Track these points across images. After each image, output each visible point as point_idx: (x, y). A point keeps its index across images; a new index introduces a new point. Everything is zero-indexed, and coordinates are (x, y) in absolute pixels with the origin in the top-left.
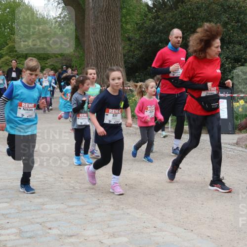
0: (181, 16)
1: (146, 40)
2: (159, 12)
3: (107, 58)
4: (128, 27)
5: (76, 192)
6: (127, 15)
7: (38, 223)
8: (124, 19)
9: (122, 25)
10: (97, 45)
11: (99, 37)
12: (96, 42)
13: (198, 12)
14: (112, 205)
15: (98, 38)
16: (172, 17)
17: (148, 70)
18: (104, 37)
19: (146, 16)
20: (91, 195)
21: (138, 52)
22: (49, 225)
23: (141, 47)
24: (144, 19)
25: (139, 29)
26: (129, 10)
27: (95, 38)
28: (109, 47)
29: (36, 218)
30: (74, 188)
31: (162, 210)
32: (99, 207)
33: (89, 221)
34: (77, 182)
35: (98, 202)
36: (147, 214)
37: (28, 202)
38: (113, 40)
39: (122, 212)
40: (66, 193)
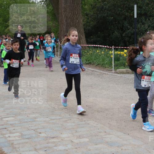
1: (98, 15)
4: (86, 7)
5: (55, 110)
7: (32, 130)
8: (83, 3)
9: (82, 6)
10: (67, 19)
11: (68, 14)
12: (66, 17)
14: (78, 118)
18: (71, 14)
20: (65, 112)
21: (92, 23)
22: (39, 131)
23: (94, 20)
24: (96, 2)
27: (65, 14)
28: (74, 20)
29: (31, 127)
30: (54, 108)
31: (109, 121)
32: (70, 120)
33: (64, 129)
34: (56, 104)
35: (69, 116)
36: (100, 124)
37: (26, 117)
38: (76, 15)
39: (85, 123)
40: (49, 111)
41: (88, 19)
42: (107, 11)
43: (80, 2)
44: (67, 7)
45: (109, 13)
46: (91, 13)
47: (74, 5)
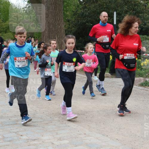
0: (100, 6)
1: (78, 22)
2: (86, 4)
3: (55, 32)
4: (68, 13)
5: (37, 113)
6: (67, 6)
7: (14, 132)
8: (65, 9)
9: (64, 13)
10: (49, 25)
12: (48, 23)
13: (110, 5)
14: (59, 121)
15: (49, 20)
16: (94, 7)
17: (80, 39)
18: (53, 20)
19: (78, 6)
20: (46, 115)
21: (73, 29)
22: (21, 133)
23: (76, 26)
24: (77, 9)
25: (74, 15)
26: (68, 3)
27: (48, 20)
28: (56, 26)
29: (13, 129)
30: (36, 111)
31: (89, 124)
32: (51, 122)
33: (45, 131)
34: (37, 107)
35: (51, 119)
36: (80, 126)
37: (8, 119)
38: (58, 21)
39: (65, 125)
40: (31, 114)
41: (70, 25)
42: (87, 17)
43: (62, 9)
44: (49, 13)
45: (89, 19)
46: (72, 19)
47: (56, 11)
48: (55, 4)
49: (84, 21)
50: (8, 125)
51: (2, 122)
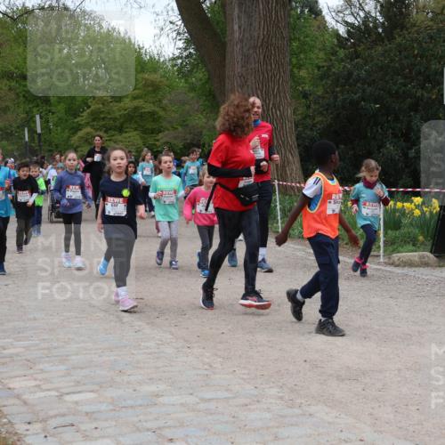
0: (400, 52)
1: (336, 98)
2: (359, 46)
4: (303, 73)
5: (214, 373)
6: (301, 52)
7: (148, 430)
8: (294, 61)
9: (291, 71)
13: (431, 46)
14: (281, 398)
16: (383, 55)
18: (259, 93)
19: (334, 53)
20: (243, 379)
21: (320, 119)
22: (168, 433)
23: (327, 110)
24: (331, 60)
25: (321, 78)
26: (304, 43)
28: (268, 110)
29: (146, 421)
30: (211, 366)
31: (373, 408)
32: (258, 401)
33: (240, 428)
34: (216, 355)
35: (255, 392)
36: (346, 415)
37: (131, 390)
38: (275, 97)
39: (300, 412)
40: (197, 375)
41: (309, 107)
42: (362, 84)
43: (287, 59)
44: (248, 74)
45: (369, 90)
46: (315, 89)
47: (269, 68)
48: (267, 47)
49: (356, 97)
50: (132, 407)
51: (112, 398)
